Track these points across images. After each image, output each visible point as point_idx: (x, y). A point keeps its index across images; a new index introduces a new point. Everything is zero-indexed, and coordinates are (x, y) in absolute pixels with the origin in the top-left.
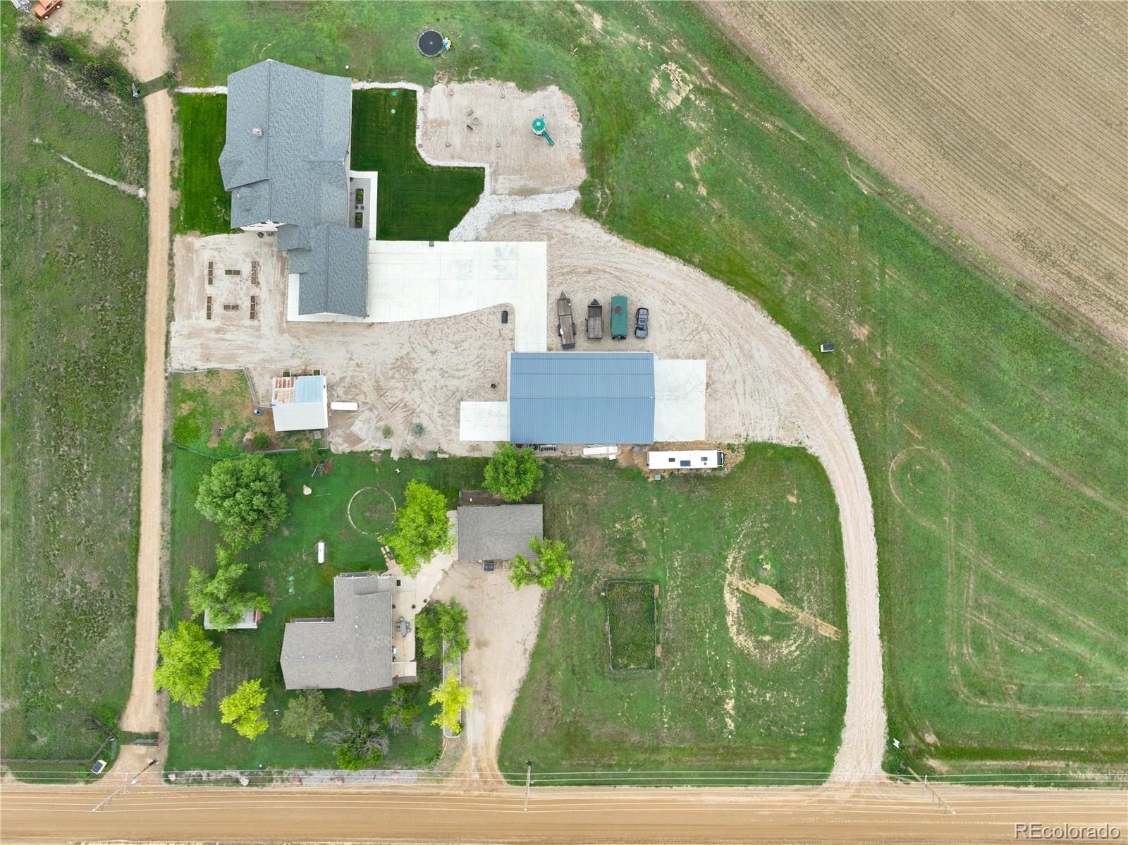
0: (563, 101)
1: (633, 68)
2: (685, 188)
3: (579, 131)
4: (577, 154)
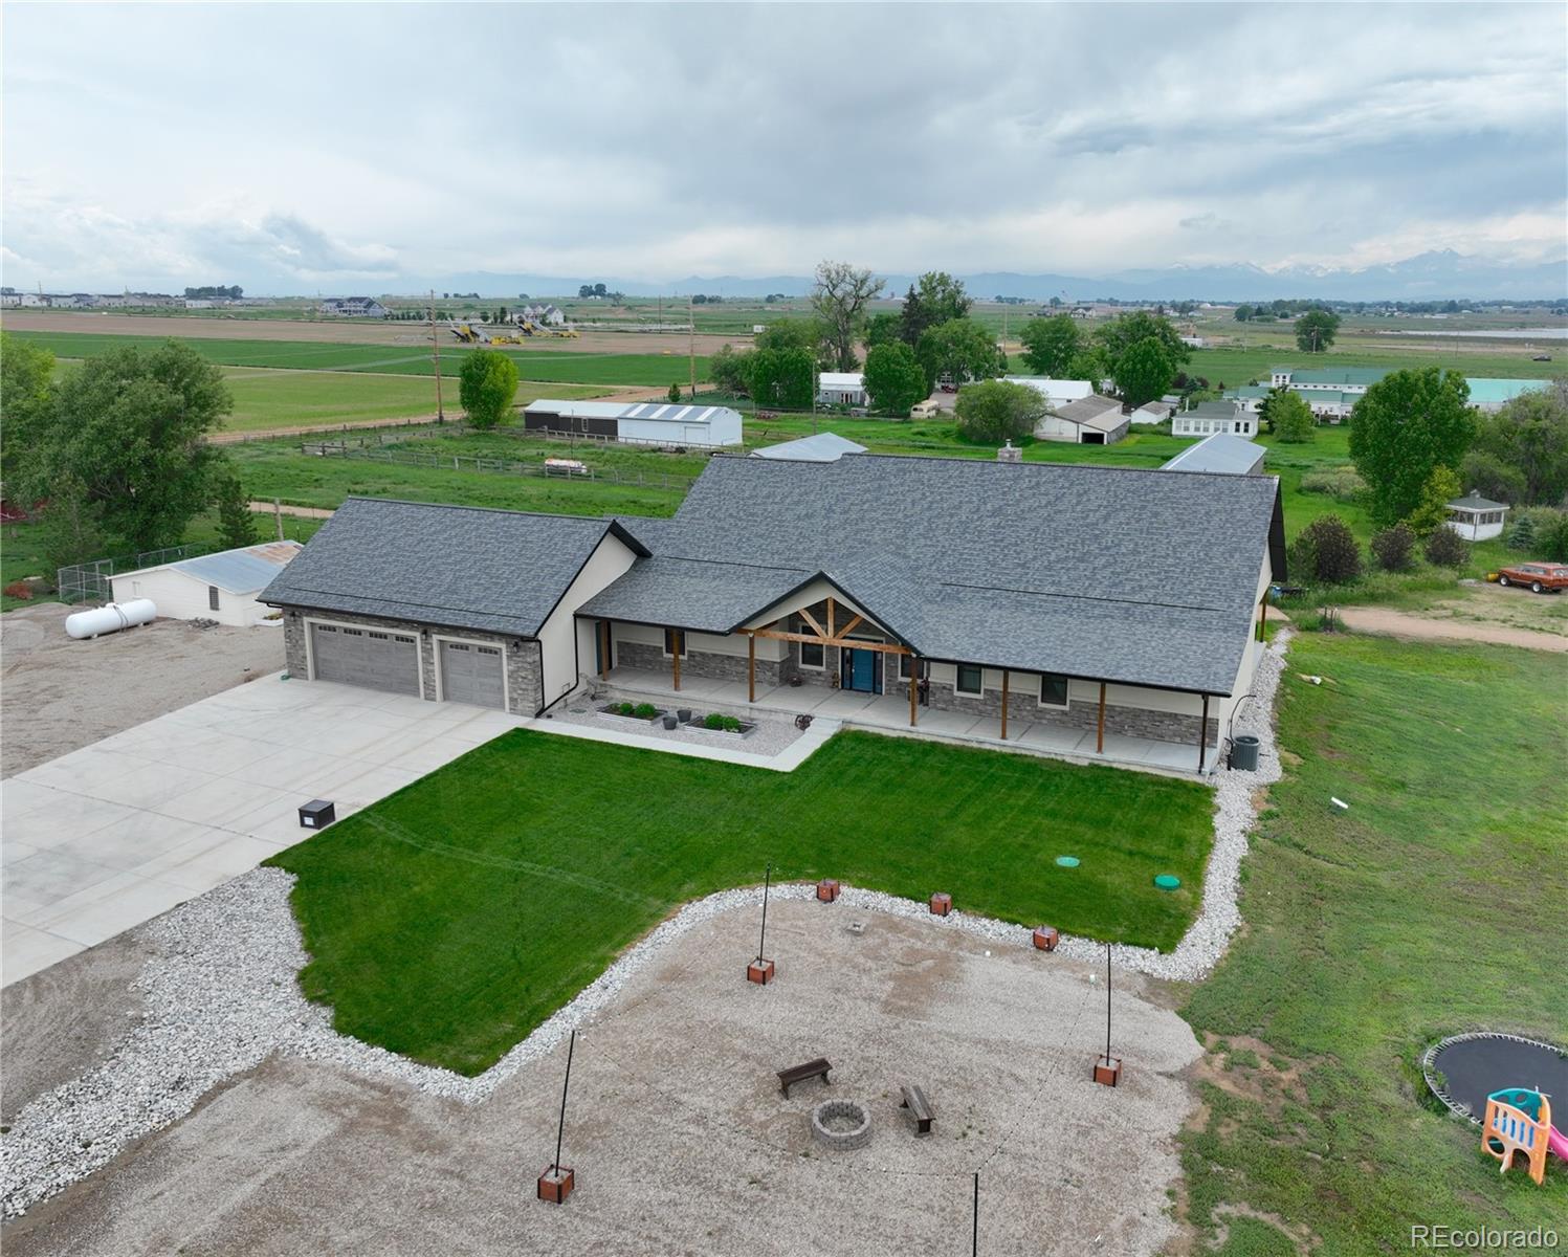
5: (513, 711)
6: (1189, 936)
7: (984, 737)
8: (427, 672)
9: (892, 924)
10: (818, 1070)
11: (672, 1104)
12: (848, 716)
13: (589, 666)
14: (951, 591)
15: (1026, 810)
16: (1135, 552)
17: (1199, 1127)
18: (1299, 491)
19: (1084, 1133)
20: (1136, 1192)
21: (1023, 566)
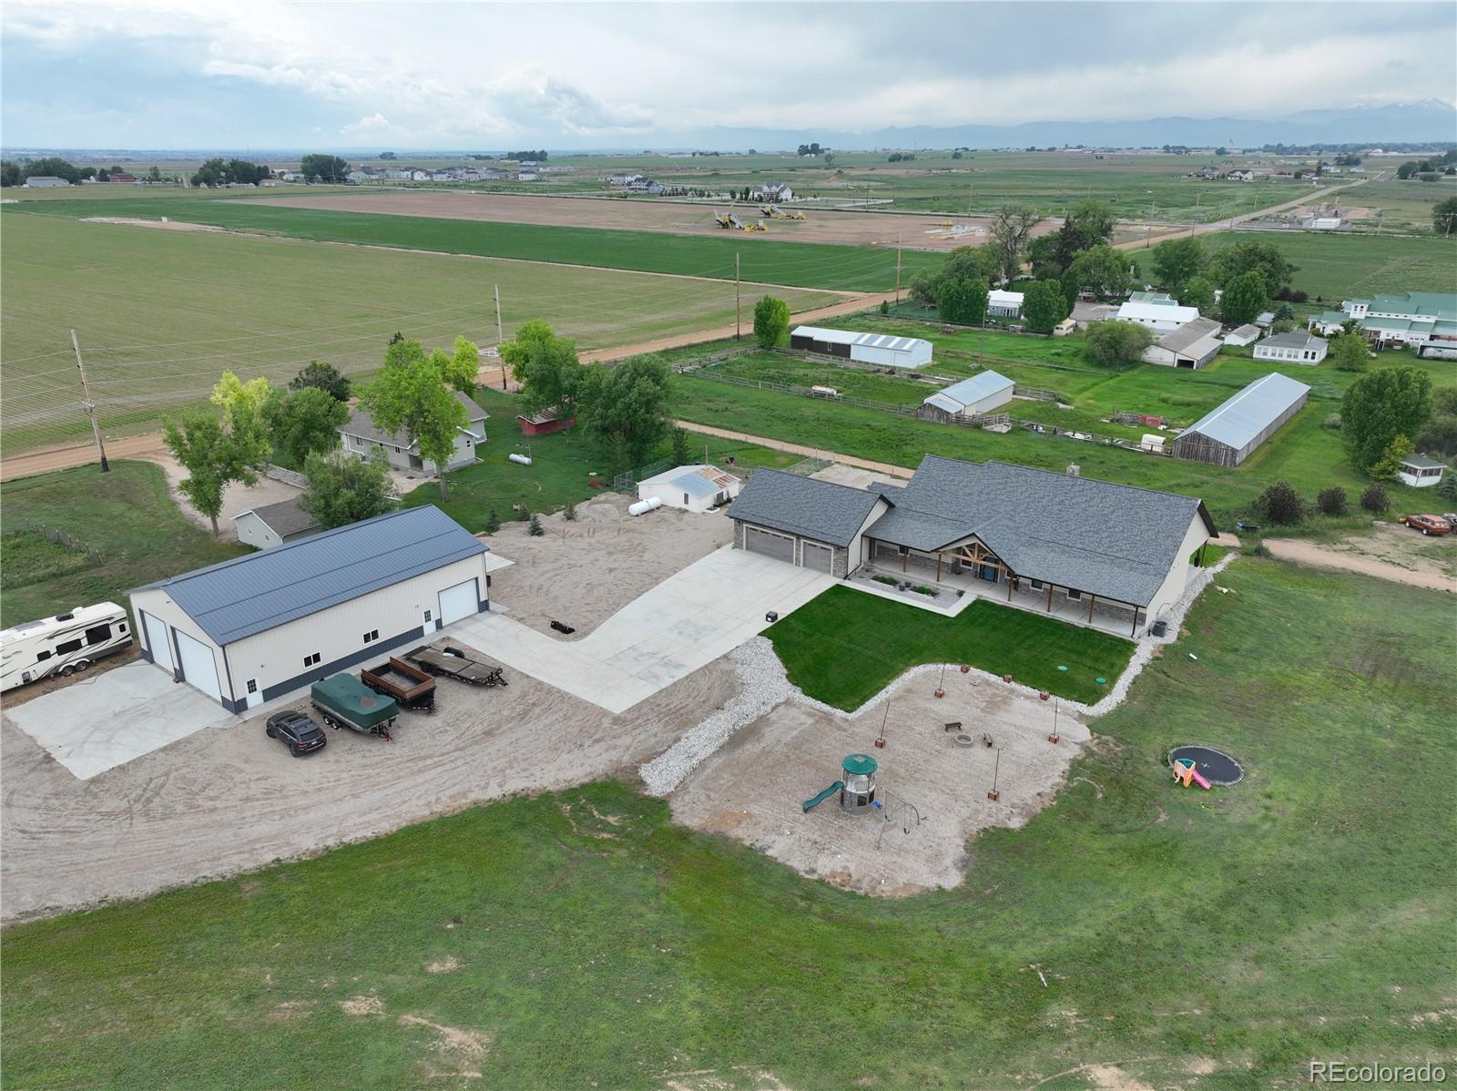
0: (902, 879)
1: (884, 1075)
2: (423, 972)
3: (799, 864)
4: (744, 834)
5: (834, 575)
6: (1101, 702)
7: (1040, 610)
8: (797, 554)
9: (987, 683)
10: (958, 725)
11: (911, 729)
12: (981, 593)
13: (865, 557)
14: (1033, 542)
15: (1051, 645)
16: (1123, 532)
17: (1080, 758)
18: (1322, 427)
19: (1041, 754)
20: (1053, 770)
21: (1068, 532)
